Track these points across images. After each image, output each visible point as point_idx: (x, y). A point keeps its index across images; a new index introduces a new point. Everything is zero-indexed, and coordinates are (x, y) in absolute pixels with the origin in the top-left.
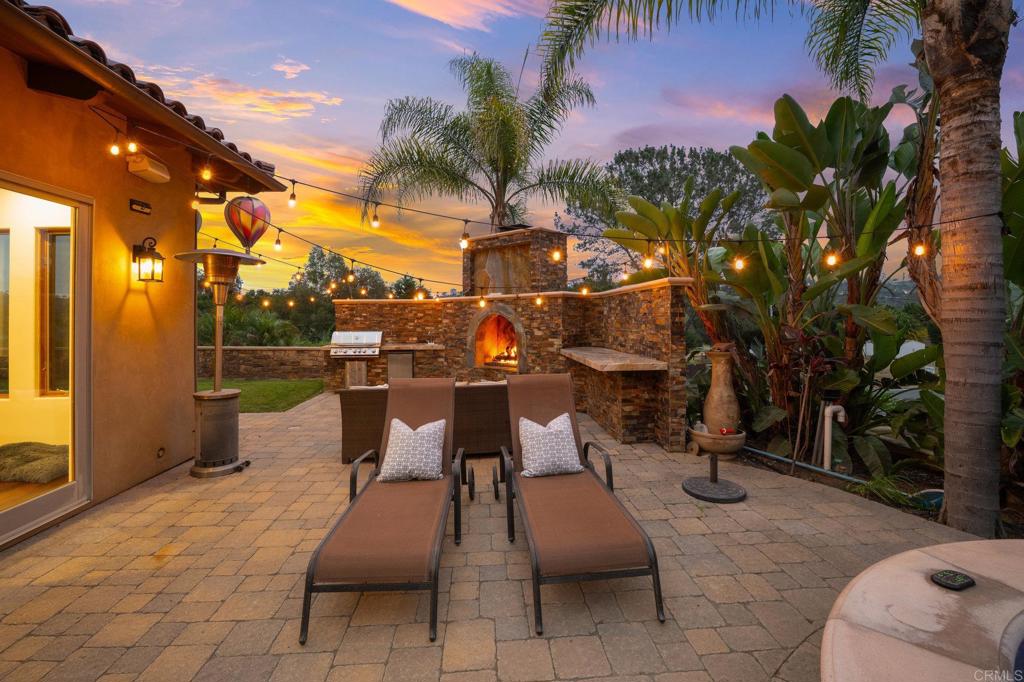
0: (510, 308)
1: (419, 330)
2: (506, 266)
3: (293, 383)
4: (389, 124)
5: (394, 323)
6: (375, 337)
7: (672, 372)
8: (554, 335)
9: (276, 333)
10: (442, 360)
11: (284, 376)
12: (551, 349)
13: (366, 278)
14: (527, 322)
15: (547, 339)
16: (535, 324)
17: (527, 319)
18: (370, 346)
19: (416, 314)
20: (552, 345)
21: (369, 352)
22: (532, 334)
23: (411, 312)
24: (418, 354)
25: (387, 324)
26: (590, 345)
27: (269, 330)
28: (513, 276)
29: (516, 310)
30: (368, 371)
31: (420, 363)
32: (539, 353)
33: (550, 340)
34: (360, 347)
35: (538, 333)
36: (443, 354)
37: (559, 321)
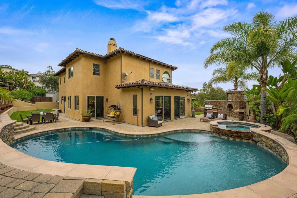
1: (219, 105)
2: (232, 96)
3: (199, 112)
5: (215, 104)
6: (211, 106)
7: (244, 112)
8: (238, 107)
9: (197, 105)
11: (198, 111)
13: (219, 90)
18: (211, 108)
19: (219, 103)
24: (218, 109)
27: (196, 105)
28: (233, 98)
29: (233, 103)
35: (236, 107)
36: (223, 109)
37: (238, 105)
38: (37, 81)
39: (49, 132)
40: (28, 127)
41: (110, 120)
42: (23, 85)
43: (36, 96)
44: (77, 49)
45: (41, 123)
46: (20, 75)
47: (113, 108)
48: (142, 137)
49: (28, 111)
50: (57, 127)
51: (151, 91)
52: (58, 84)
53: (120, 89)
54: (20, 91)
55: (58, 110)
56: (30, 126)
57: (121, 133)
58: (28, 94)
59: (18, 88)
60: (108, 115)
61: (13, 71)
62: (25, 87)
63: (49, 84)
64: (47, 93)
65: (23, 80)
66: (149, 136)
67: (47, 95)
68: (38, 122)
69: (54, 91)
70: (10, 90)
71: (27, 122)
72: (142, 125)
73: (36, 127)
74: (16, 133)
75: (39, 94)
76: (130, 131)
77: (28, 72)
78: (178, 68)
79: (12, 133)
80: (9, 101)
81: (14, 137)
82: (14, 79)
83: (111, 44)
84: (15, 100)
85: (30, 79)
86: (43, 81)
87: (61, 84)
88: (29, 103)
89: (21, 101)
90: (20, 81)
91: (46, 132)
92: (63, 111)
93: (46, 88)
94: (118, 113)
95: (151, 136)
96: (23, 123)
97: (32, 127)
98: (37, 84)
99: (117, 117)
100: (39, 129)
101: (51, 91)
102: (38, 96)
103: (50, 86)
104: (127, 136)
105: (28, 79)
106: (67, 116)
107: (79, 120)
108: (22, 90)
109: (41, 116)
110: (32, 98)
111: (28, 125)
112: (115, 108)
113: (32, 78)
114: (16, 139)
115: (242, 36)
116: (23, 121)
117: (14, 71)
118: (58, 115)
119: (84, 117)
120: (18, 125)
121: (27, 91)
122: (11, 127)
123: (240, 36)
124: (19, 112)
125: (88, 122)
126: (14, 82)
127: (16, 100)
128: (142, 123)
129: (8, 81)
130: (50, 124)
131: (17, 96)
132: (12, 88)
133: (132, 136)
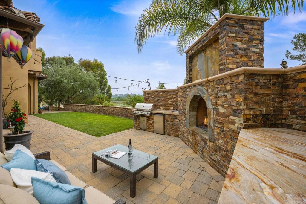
0: (204, 89)
1: (174, 104)
5: (164, 100)
6: (149, 106)
10: (177, 120)
12: (232, 127)
14: (214, 101)
15: (229, 116)
16: (219, 102)
17: (215, 97)
18: (147, 111)
19: (172, 96)
20: (233, 123)
21: (146, 113)
22: (217, 110)
23: (170, 95)
24: (166, 116)
25: (161, 101)
26: (289, 126)
29: (207, 90)
30: (147, 122)
31: (167, 121)
32: (222, 127)
33: (232, 117)
34: (144, 111)
35: (222, 110)
36: (178, 117)
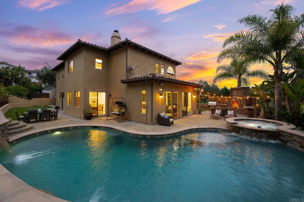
2: (237, 92)
4: (217, 70)
6: (215, 103)
7: (254, 109)
8: (244, 104)
14: (240, 101)
18: (214, 104)
22: (241, 103)
24: (222, 106)
28: (239, 94)
34: (213, 104)
36: (227, 106)
37: (245, 101)
38: (33, 77)
39: (48, 132)
40: (25, 126)
41: (115, 118)
42: (20, 81)
43: (32, 92)
44: (79, 40)
45: (39, 121)
46: (16, 71)
47: (117, 105)
48: (156, 138)
49: (25, 108)
50: (57, 126)
51: (161, 86)
52: (55, 80)
53: (125, 84)
54: (17, 87)
55: (56, 106)
56: (27, 125)
57: (132, 133)
58: (25, 90)
59: (14, 84)
60: (112, 112)
61: (9, 67)
62: (21, 83)
63: (45, 80)
64: (44, 89)
65: (20, 76)
66: (164, 136)
67: (44, 92)
68: (35, 120)
69: (51, 87)
70: (6, 85)
71: (23, 120)
72: (152, 123)
73: (34, 126)
74: (11, 134)
75: (35, 90)
76: (141, 131)
77: (24, 68)
78: (182, 64)
79: (7, 134)
80: (4, 97)
81: (8, 139)
82: (10, 74)
83: (115, 36)
84: (10, 96)
85: (27, 75)
86: (39, 77)
87: (58, 79)
88: (25, 99)
89: (17, 97)
90: (16, 76)
91: (45, 132)
92: (61, 107)
93: (43, 84)
94: (123, 110)
95: (166, 136)
96: (18, 121)
97: (29, 126)
98: (33, 80)
99: (123, 115)
100: (36, 129)
101: (48, 87)
102: (35, 92)
103: (47, 82)
104: (139, 137)
105: (25, 75)
106: (66, 113)
107: (80, 118)
108: (18, 85)
109: (38, 113)
110: (28, 94)
111: (25, 123)
112: (119, 104)
113: (29, 74)
114: (10, 141)
115: (256, 30)
116: (19, 119)
117: (11, 67)
118: (57, 112)
119: (85, 115)
120: (13, 125)
121: (24, 86)
122: (4, 127)
123: (253, 30)
124: (15, 108)
125: (90, 120)
126: (11, 78)
127: (12, 95)
128: (152, 121)
129: (4, 76)
130: (48, 123)
131: (13, 92)
132: (8, 84)
133: (145, 137)
